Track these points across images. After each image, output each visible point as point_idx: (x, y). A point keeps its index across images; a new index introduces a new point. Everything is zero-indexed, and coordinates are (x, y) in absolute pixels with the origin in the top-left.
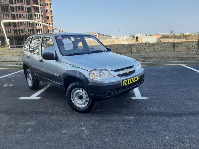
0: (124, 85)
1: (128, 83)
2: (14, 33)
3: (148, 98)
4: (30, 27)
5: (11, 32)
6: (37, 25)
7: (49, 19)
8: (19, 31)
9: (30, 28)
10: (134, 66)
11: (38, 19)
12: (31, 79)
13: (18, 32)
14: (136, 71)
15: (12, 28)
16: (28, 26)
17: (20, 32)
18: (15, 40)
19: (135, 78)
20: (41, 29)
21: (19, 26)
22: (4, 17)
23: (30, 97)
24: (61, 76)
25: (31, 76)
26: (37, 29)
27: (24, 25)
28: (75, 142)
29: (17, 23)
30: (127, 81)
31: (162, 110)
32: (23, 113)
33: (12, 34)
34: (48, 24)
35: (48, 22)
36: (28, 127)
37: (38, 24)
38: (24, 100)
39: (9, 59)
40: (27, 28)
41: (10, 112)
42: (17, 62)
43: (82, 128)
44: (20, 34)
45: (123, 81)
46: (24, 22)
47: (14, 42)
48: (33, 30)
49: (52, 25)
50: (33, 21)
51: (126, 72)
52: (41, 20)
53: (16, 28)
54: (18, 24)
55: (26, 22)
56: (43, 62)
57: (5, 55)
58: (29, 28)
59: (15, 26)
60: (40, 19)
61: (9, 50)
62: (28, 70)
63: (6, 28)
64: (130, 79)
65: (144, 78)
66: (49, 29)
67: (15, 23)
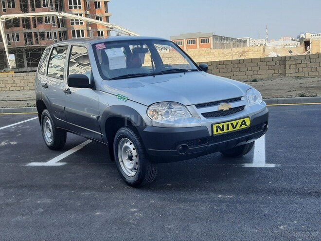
0: (215, 133)
1: (225, 131)
2: (26, 40)
3: (279, 165)
4: (59, 27)
5: (18, 40)
6: (75, 22)
7: (99, 7)
8: (36, 36)
9: (60, 29)
10: (242, 99)
11: (76, 7)
12: (51, 129)
13: (34, 39)
14: (246, 108)
15: (21, 30)
16: (54, 25)
17: (37, 40)
18: (27, 55)
19: (240, 121)
20: (82, 31)
21: (35, 26)
22: (4, 7)
23: (46, 162)
24: (101, 117)
25: (51, 123)
26: (74, 32)
27: (47, 23)
28: (113, 229)
29: (31, 18)
30: (223, 126)
31: (298, 186)
32: (31, 187)
33: (21, 43)
34: (97, 18)
35: (98, 15)
36: (37, 206)
37: (77, 20)
38: (35, 167)
39: (13, 96)
40: (52, 30)
41: (8, 185)
42: (28, 102)
43: (132, 210)
44: (37, 42)
45: (212, 126)
46: (46, 17)
47: (25, 60)
48: (65, 32)
49: (108, 21)
50: (63, 14)
51: (220, 109)
52: (82, 11)
53: (29, 31)
54: (35, 20)
55: (51, 17)
56: (70, 93)
57: (5, 89)
58: (57, 30)
59: (28, 27)
60: (80, 7)
61: (14, 79)
62: (46, 111)
63: (8, 30)
64: (230, 123)
65: (266, 123)
66: (100, 29)
67: (26, 20)
